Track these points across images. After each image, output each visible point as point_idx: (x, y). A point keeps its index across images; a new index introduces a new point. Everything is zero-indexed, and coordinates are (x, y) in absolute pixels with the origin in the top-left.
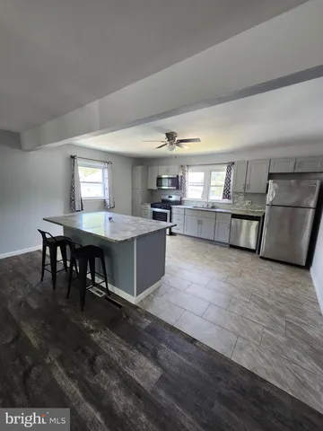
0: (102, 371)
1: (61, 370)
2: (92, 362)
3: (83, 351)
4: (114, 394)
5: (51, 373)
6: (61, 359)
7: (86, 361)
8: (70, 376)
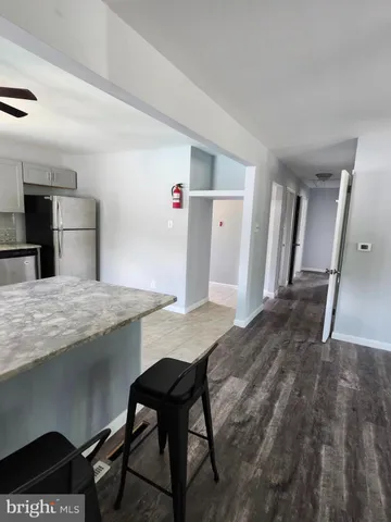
0: (247, 412)
1: (261, 450)
2: (242, 424)
3: (233, 438)
4: (260, 400)
5: (269, 459)
6: (251, 457)
7: (243, 430)
8: (262, 438)
